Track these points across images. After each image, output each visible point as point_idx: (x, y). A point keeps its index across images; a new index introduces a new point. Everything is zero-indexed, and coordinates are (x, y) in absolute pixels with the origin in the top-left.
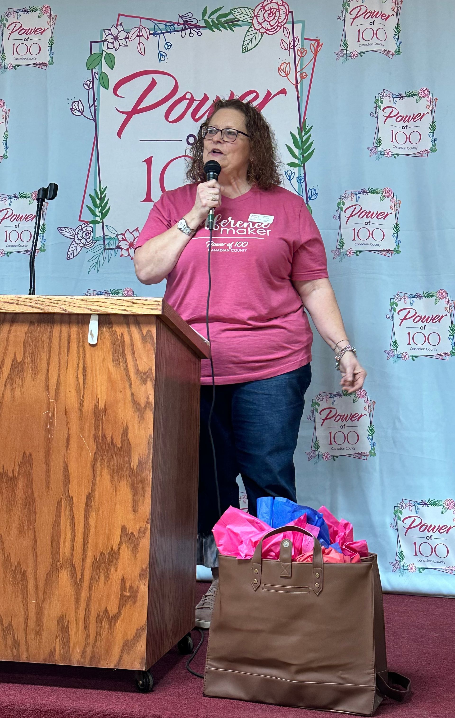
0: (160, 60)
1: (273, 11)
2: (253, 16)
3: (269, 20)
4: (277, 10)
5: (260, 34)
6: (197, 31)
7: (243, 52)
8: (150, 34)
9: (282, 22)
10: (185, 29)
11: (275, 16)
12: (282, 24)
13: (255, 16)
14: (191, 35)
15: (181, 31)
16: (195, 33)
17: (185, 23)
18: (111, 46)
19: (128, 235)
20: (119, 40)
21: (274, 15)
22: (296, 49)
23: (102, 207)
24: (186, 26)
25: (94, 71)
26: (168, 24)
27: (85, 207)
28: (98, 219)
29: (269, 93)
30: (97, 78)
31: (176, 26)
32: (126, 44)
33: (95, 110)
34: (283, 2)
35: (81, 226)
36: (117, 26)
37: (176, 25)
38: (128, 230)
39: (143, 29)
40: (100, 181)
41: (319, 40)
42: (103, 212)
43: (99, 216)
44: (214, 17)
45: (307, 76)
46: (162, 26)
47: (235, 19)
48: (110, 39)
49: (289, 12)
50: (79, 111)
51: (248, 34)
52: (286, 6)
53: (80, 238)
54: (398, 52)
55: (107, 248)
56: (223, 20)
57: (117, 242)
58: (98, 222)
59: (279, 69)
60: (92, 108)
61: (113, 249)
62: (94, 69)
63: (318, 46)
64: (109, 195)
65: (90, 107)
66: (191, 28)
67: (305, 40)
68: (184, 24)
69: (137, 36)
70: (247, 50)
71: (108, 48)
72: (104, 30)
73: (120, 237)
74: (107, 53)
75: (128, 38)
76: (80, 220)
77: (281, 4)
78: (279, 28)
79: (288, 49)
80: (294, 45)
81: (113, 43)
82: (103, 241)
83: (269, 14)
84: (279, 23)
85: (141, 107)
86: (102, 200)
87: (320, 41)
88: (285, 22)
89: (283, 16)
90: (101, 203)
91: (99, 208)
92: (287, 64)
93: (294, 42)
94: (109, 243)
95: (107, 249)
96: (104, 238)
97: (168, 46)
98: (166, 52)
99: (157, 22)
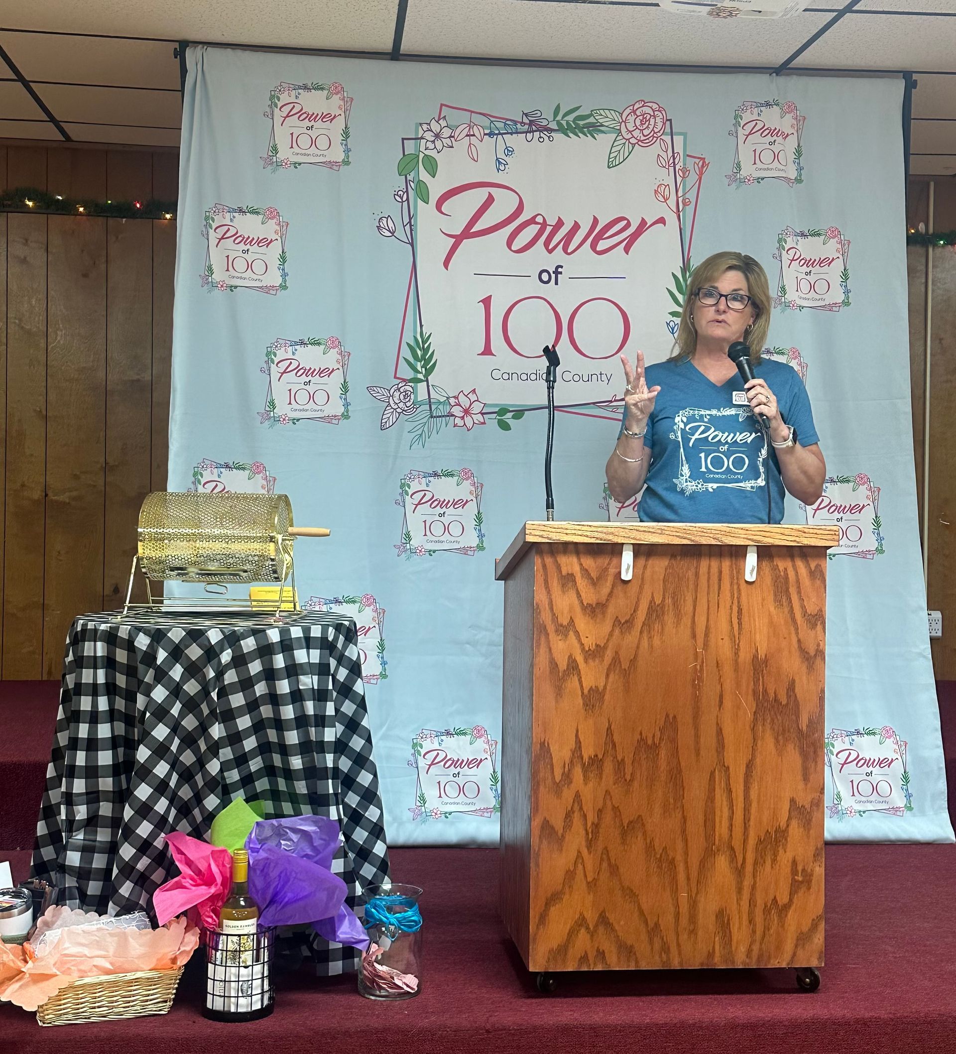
0: (498, 170)
1: (646, 118)
2: (621, 121)
3: (641, 128)
4: (651, 116)
5: (630, 145)
6: (549, 135)
7: (609, 167)
8: (485, 134)
9: (659, 132)
10: (533, 131)
11: (649, 124)
12: (659, 134)
13: (623, 121)
14: (541, 140)
15: (526, 133)
16: (546, 138)
17: (531, 123)
18: (430, 146)
19: (462, 399)
20: (442, 140)
21: (647, 123)
22: (677, 167)
23: (425, 360)
24: (533, 127)
25: (409, 178)
26: (508, 122)
27: (401, 360)
28: (420, 376)
29: (643, 222)
30: (413, 187)
31: (519, 126)
32: (450, 144)
33: (411, 230)
34: (660, 107)
35: (398, 384)
36: (439, 120)
37: (519, 124)
38: (462, 391)
39: (475, 128)
40: (421, 326)
41: (704, 158)
43: (422, 373)
44: (570, 118)
45: (691, 202)
46: (500, 125)
47: (597, 123)
48: (429, 136)
49: (667, 120)
50: (389, 231)
51: (615, 144)
52: (663, 112)
53: (397, 402)
54: (799, 180)
55: (435, 415)
57: (448, 407)
58: (420, 381)
59: (656, 192)
60: (408, 228)
61: (444, 416)
62: (408, 175)
63: (703, 166)
64: (434, 343)
65: (404, 227)
66: (541, 131)
67: (688, 158)
68: (530, 125)
69: (467, 135)
70: (614, 165)
71: (427, 149)
72: (421, 124)
74: (426, 155)
75: (454, 137)
76: (395, 377)
77: (657, 109)
78: (655, 139)
79: (667, 167)
80: (674, 162)
81: (433, 142)
82: (428, 406)
83: (641, 121)
84: (655, 133)
85: (474, 230)
86: (425, 351)
87: (706, 160)
88: (662, 132)
89: (660, 125)
90: (423, 356)
91: (421, 361)
92: (666, 186)
93: (674, 159)
94: (437, 408)
95: (435, 417)
96: (429, 401)
97: (509, 151)
98: (506, 159)
99: (493, 119)
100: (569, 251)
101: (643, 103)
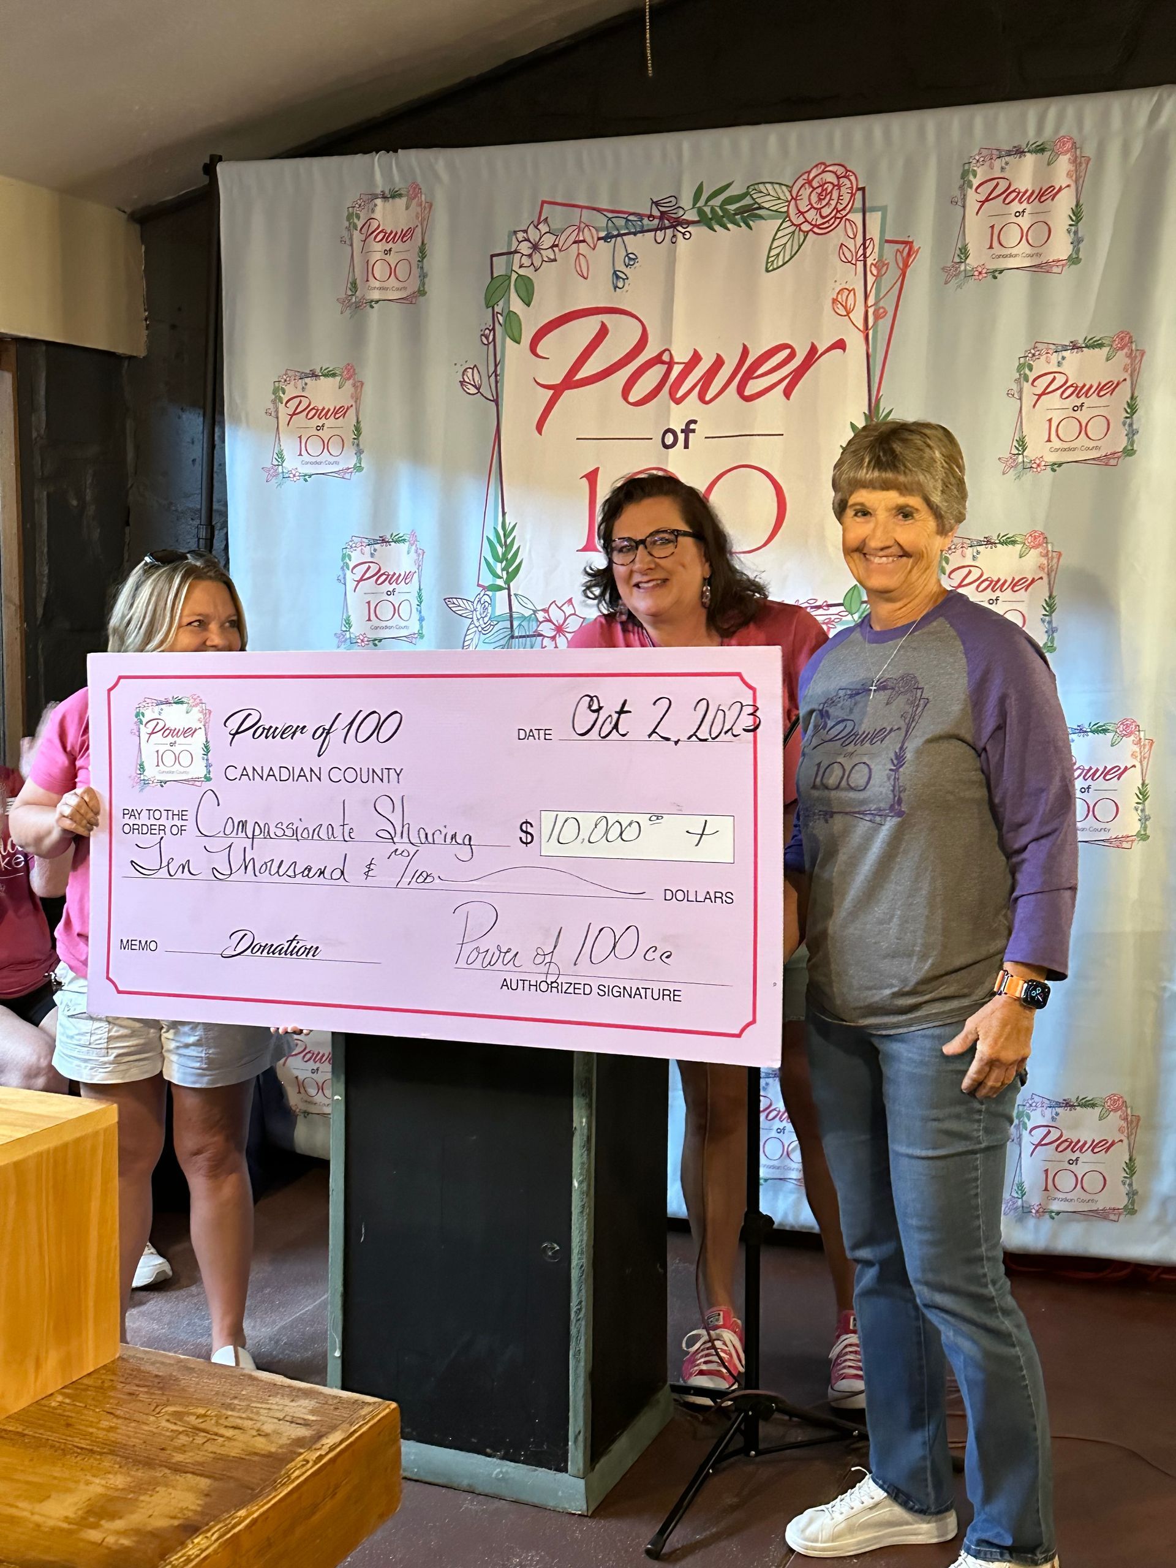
0: (616, 287)
1: (826, 189)
2: (789, 198)
3: (819, 206)
4: (834, 186)
5: (801, 233)
6: (684, 231)
7: (767, 271)
8: (599, 239)
9: (844, 209)
10: (665, 228)
11: (830, 199)
12: (844, 213)
13: (793, 198)
14: (674, 239)
15: (656, 230)
16: (680, 235)
17: (663, 215)
18: (526, 261)
19: (553, 613)
20: (542, 251)
21: (829, 196)
22: (869, 262)
23: (507, 560)
24: (666, 222)
25: (496, 309)
26: (631, 218)
28: (500, 582)
29: (813, 349)
30: (501, 322)
31: (646, 221)
32: (552, 257)
33: (497, 382)
34: (847, 171)
35: (480, 594)
36: (538, 224)
37: (646, 219)
38: (554, 602)
39: (586, 230)
40: (504, 514)
41: (912, 242)
42: (510, 570)
43: (502, 578)
44: (717, 202)
45: (886, 312)
46: (620, 222)
47: (754, 205)
48: (525, 248)
49: (858, 189)
50: (475, 386)
51: (780, 234)
52: (853, 178)
53: (479, 616)
54: (1074, 260)
55: (516, 634)
56: (732, 208)
57: (534, 624)
58: (500, 588)
59: (835, 301)
60: (493, 378)
61: (528, 636)
62: (496, 306)
63: (909, 255)
64: (520, 538)
65: (489, 377)
66: (673, 227)
67: (886, 245)
68: (661, 218)
69: (575, 242)
70: (775, 266)
71: (521, 267)
72: (515, 232)
73: (541, 616)
74: (519, 275)
75: (557, 246)
76: (478, 585)
77: (843, 174)
78: (838, 220)
79: (853, 262)
80: (864, 254)
81: (530, 256)
82: (509, 622)
83: (820, 194)
85: (579, 376)
86: (508, 547)
87: (915, 244)
88: (848, 208)
89: (846, 198)
90: (504, 554)
91: (502, 562)
92: (850, 291)
93: (865, 249)
94: (520, 625)
95: (517, 637)
96: (511, 616)
97: (630, 260)
98: (627, 271)
99: (610, 215)
100: (707, 398)
101: (823, 167)
